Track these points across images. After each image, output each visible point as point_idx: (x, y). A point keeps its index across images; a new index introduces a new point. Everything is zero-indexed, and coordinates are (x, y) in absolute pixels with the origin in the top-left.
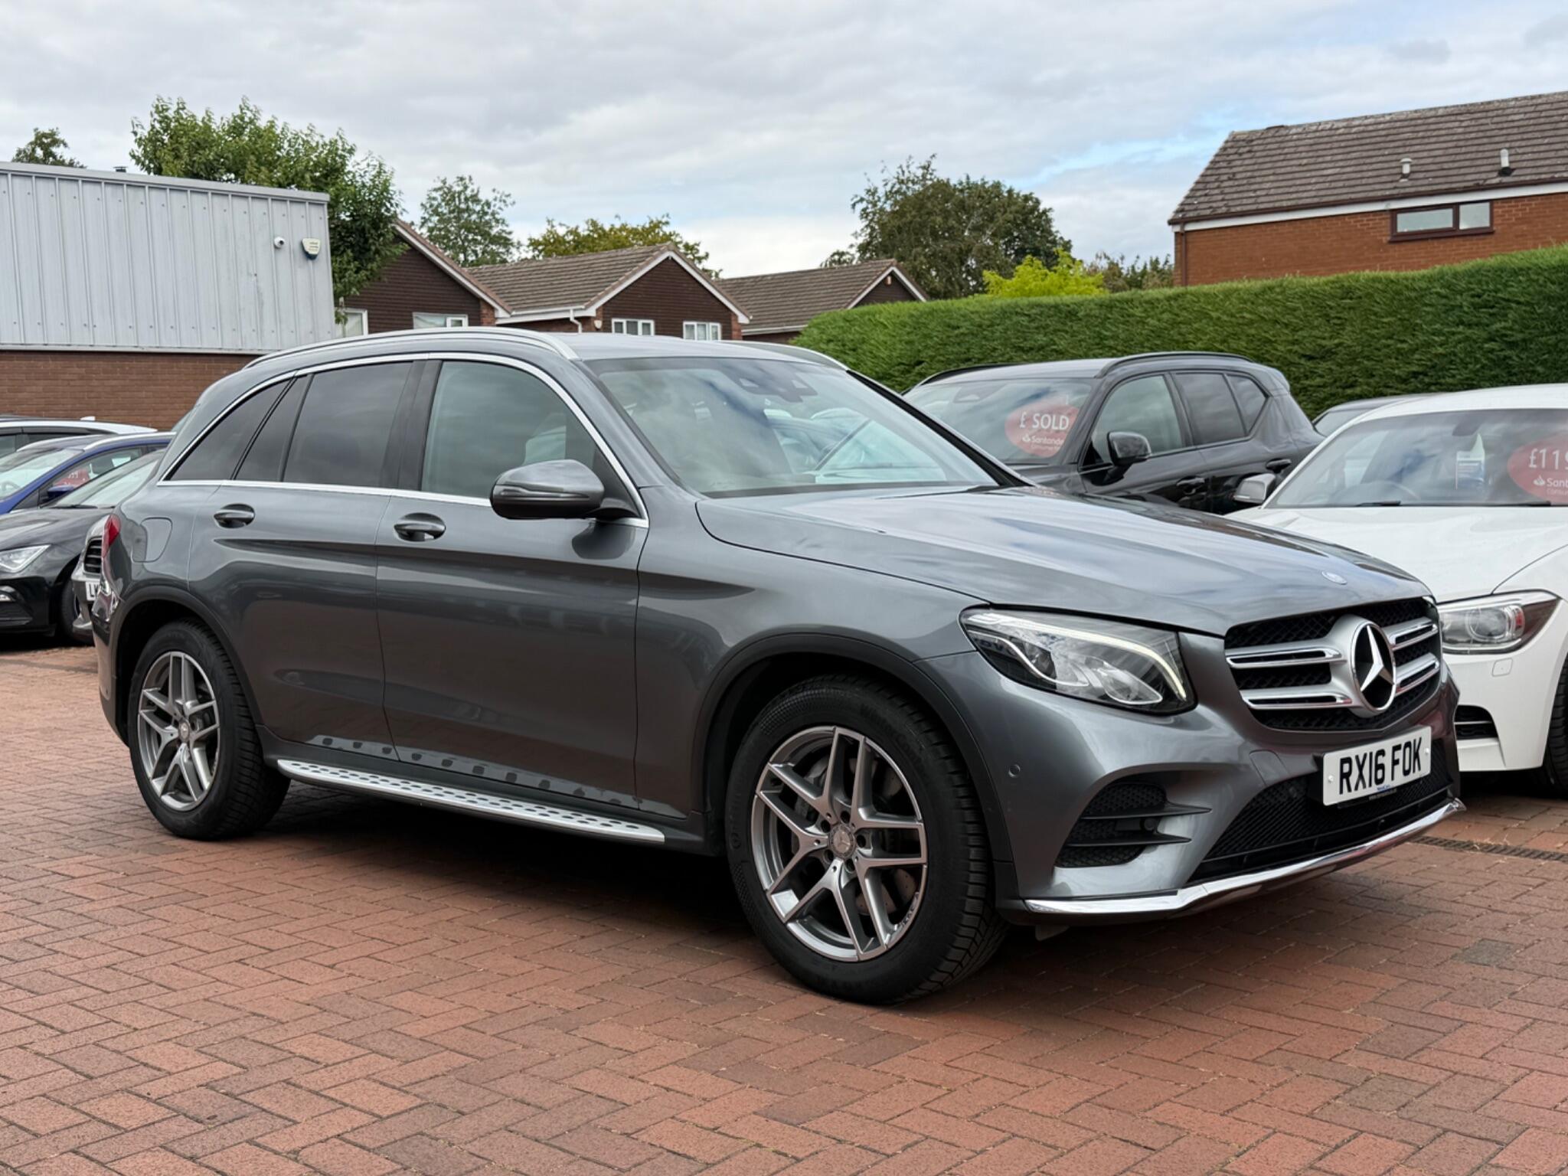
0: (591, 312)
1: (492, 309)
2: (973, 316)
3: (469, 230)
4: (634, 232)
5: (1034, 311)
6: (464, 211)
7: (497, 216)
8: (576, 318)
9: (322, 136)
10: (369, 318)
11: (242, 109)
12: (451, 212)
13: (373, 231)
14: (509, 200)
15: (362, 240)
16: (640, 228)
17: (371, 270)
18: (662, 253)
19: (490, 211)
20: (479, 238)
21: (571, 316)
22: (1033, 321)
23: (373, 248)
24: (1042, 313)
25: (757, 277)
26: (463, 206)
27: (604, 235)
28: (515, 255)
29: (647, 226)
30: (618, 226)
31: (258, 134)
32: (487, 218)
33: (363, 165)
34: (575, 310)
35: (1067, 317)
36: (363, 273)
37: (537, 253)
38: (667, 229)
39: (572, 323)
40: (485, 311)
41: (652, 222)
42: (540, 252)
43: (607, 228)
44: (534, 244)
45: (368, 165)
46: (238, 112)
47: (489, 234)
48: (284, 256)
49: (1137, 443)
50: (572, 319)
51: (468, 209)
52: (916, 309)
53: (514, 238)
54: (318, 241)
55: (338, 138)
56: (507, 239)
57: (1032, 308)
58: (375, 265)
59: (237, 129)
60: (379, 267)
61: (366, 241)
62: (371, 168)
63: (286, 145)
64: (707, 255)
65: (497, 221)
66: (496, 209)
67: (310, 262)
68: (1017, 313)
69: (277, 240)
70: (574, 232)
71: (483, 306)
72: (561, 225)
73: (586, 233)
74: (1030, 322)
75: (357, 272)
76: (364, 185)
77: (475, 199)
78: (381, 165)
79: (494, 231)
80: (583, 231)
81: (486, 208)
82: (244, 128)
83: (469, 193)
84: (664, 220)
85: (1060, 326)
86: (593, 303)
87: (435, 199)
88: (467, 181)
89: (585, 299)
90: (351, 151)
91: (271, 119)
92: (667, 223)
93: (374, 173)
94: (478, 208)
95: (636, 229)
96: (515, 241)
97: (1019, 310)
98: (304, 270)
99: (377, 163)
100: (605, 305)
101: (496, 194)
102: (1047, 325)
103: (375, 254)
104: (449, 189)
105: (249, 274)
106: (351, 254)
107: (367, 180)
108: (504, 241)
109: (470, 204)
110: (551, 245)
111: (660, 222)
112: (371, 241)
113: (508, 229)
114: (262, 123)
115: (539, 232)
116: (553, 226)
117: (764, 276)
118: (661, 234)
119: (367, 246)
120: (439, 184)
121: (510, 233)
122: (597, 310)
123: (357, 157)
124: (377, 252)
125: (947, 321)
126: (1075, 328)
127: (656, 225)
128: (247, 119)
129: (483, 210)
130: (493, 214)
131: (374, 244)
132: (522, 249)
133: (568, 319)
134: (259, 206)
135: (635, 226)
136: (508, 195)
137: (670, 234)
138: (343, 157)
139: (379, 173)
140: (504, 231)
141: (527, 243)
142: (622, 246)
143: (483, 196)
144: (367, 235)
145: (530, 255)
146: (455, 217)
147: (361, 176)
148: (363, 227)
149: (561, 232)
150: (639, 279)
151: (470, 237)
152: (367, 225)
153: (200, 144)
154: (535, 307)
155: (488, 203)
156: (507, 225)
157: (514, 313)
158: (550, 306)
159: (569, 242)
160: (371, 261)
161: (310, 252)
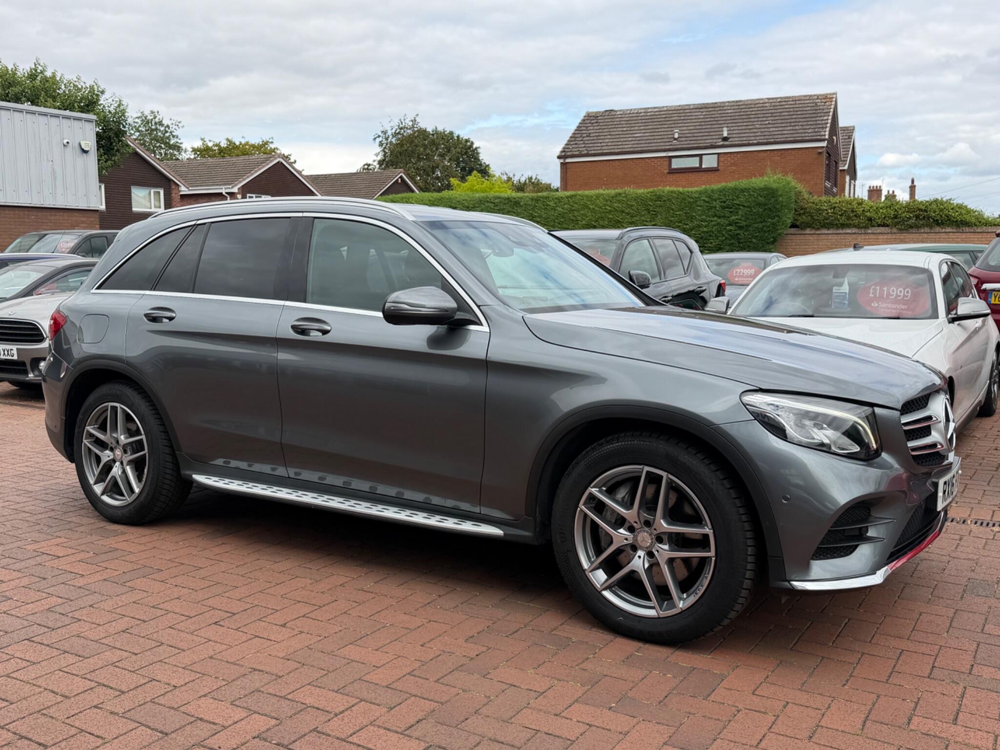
0: (235, 190)
1: (178, 185)
2: (464, 202)
3: (157, 141)
4: (253, 146)
5: (496, 201)
6: (153, 130)
7: (173, 133)
8: (226, 193)
9: (85, 83)
10: (105, 189)
11: (35, 65)
12: (146, 131)
13: (115, 139)
14: (180, 125)
15: (109, 143)
16: (256, 144)
17: (114, 160)
18: (276, 159)
19: (169, 131)
20: (163, 146)
21: (224, 191)
22: (496, 206)
23: (116, 148)
24: (501, 202)
25: (326, 175)
26: (153, 127)
27: (236, 147)
28: (184, 156)
29: (261, 143)
30: (243, 142)
31: (46, 80)
32: (167, 135)
33: (110, 100)
34: (225, 188)
35: (514, 205)
36: (109, 162)
37: (196, 155)
38: (272, 146)
39: (224, 195)
40: (173, 187)
41: (263, 141)
42: (198, 155)
43: (238, 144)
44: (195, 150)
45: (113, 101)
46: (33, 67)
47: (169, 144)
48: (69, 150)
49: (645, 277)
50: (224, 193)
51: (156, 129)
52: (432, 197)
53: (183, 146)
55: (94, 84)
56: (179, 147)
57: (496, 199)
58: (116, 158)
59: (33, 76)
60: (119, 159)
61: (111, 144)
62: (114, 102)
63: (63, 87)
64: (295, 161)
65: (174, 136)
66: (173, 130)
67: (85, 155)
68: (488, 202)
69: (65, 141)
70: (218, 145)
71: (172, 183)
72: (210, 141)
73: (225, 146)
74: (494, 206)
75: (106, 162)
76: (110, 112)
77: (160, 123)
78: (120, 101)
79: (172, 142)
80: (224, 144)
81: (167, 129)
82: (37, 76)
83: (157, 120)
84: (270, 141)
85: (510, 209)
86: (236, 185)
87: (137, 123)
88: (156, 113)
89: (231, 182)
90: (103, 92)
91: (54, 71)
92: (272, 142)
93: (116, 105)
94: (162, 129)
95: (254, 145)
96: (184, 148)
97: (488, 200)
98: (81, 159)
99: (118, 100)
100: (243, 186)
101: (172, 121)
102: (504, 209)
103: (116, 151)
104: (146, 117)
105: (48, 161)
106: (102, 151)
107: (112, 109)
108: (177, 148)
109: (158, 126)
110: (204, 152)
111: (268, 142)
112: (114, 144)
113: (179, 141)
114: (48, 74)
115: (198, 144)
116: (205, 141)
117: (330, 175)
118: (269, 148)
119: (112, 147)
120: (140, 115)
121: (181, 143)
122: (239, 189)
123: (107, 95)
124: (118, 150)
125: (449, 203)
126: (519, 211)
127: (266, 143)
128: (39, 71)
129: (165, 130)
130: (171, 132)
131: (116, 146)
132: (187, 153)
133: (222, 193)
134: (54, 121)
135: (253, 143)
136: (180, 122)
137: (275, 149)
138: (97, 95)
139: (119, 106)
140: (177, 142)
141: (191, 150)
142: (247, 154)
143: (165, 122)
144: (112, 141)
145: (192, 157)
146: (149, 133)
147: (108, 106)
148: (110, 137)
149: (210, 144)
150: (263, 173)
151: (158, 145)
152: (113, 135)
153: (9, 83)
154: (201, 186)
155: (168, 126)
156: (180, 139)
157: (190, 188)
158: (211, 185)
159: (215, 150)
160: (115, 155)
161: (85, 149)
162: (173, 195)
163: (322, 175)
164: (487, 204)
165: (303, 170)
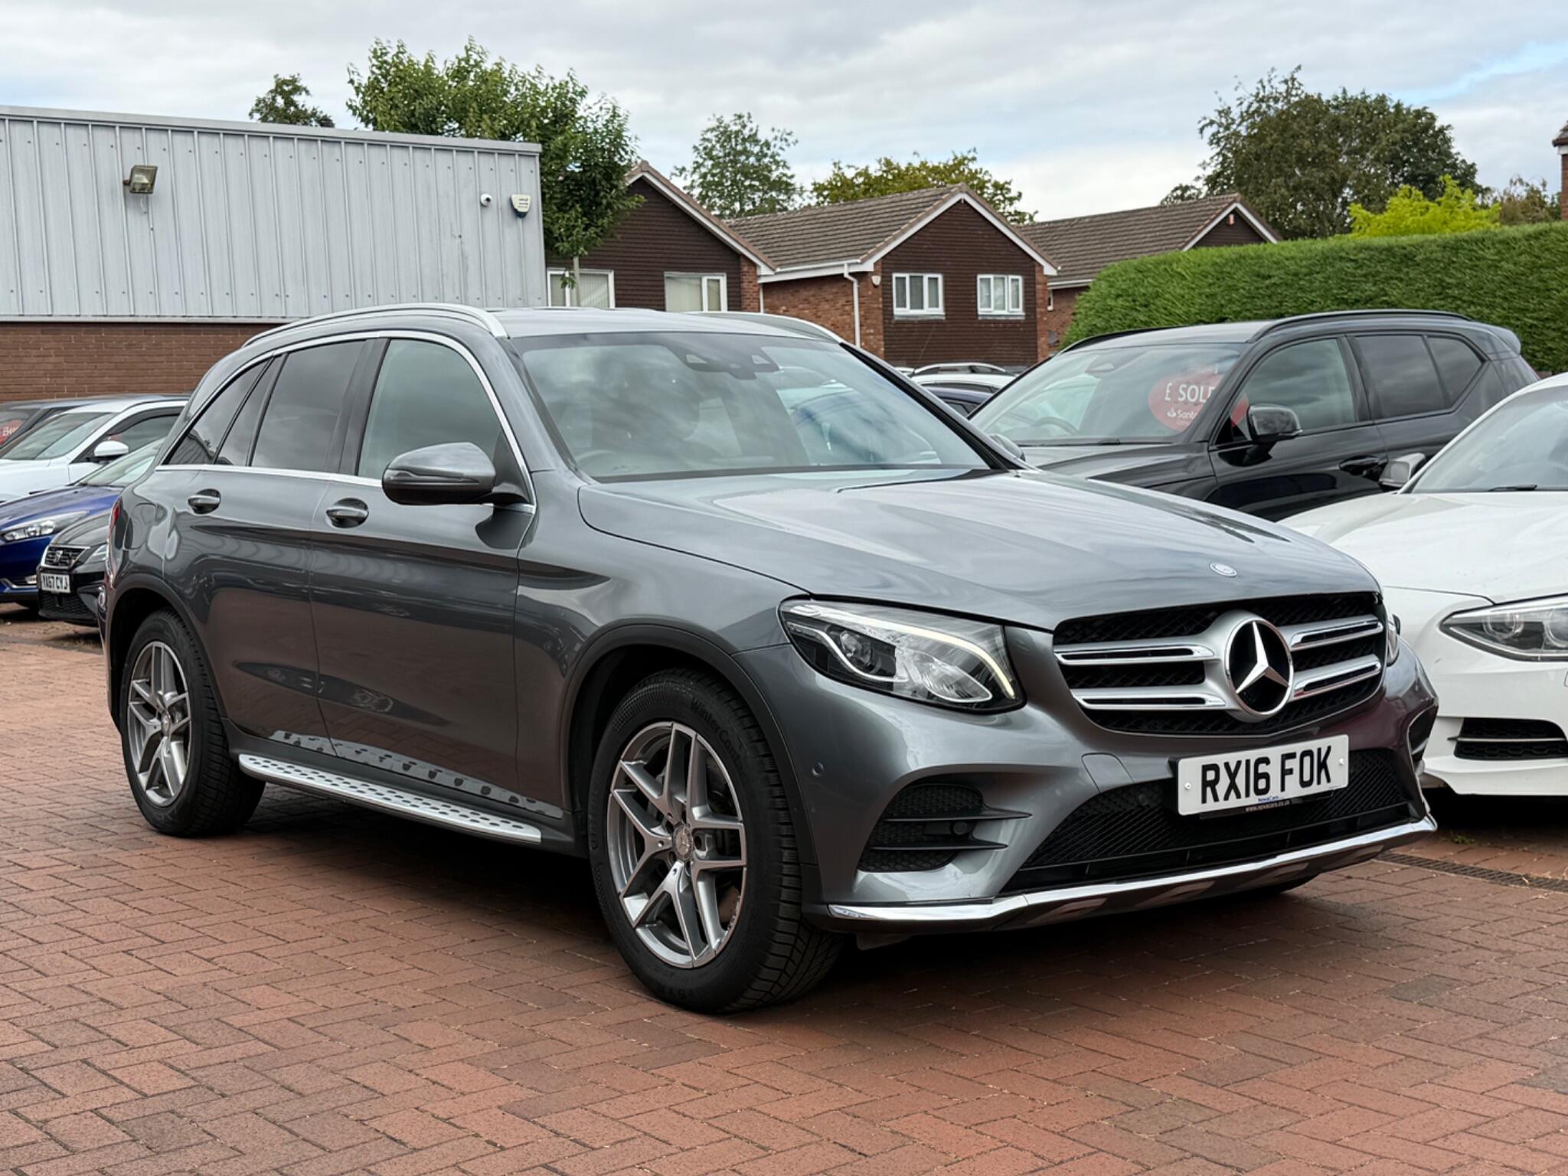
0: (868, 267)
1: (754, 265)
2: (1287, 263)
3: (747, 176)
4: (935, 170)
5: (1361, 255)
6: (741, 153)
7: (777, 158)
8: (851, 274)
9: (552, 78)
10: (615, 280)
11: (467, 50)
12: (726, 155)
13: (604, 183)
14: (791, 139)
15: (593, 193)
16: (942, 166)
17: (602, 226)
18: (953, 195)
19: (769, 153)
20: (757, 183)
21: (845, 271)
22: (1361, 267)
23: (604, 202)
24: (1372, 257)
25: (1073, 220)
26: (739, 148)
27: (900, 176)
28: (798, 202)
29: (951, 163)
30: (916, 164)
31: (483, 78)
32: (766, 160)
33: (596, 109)
34: (849, 265)
35: (1402, 262)
36: (592, 230)
37: (821, 199)
38: (973, 166)
39: (846, 279)
40: (745, 269)
41: (956, 158)
42: (825, 198)
43: (903, 167)
44: (818, 189)
45: (601, 108)
46: (463, 55)
47: (767, 178)
48: (491, 215)
49: (1284, 418)
50: (846, 275)
51: (745, 151)
52: (1221, 256)
53: (797, 182)
54: (529, 197)
55: (568, 79)
56: (788, 184)
57: (1360, 252)
58: (606, 221)
59: (460, 74)
60: (610, 222)
61: (597, 194)
62: (604, 111)
63: (512, 89)
64: (1020, 195)
65: (777, 163)
66: (776, 150)
67: (520, 220)
68: (1341, 258)
69: (484, 197)
70: (865, 173)
71: (743, 263)
72: (849, 167)
73: (879, 174)
74: (1356, 269)
75: (585, 229)
76: (596, 131)
77: (753, 138)
78: (614, 108)
79: (774, 176)
80: (875, 170)
81: (765, 149)
82: (469, 72)
83: (746, 132)
84: (970, 156)
85: (1393, 273)
86: (870, 256)
87: (708, 140)
88: (745, 119)
89: (860, 251)
90: (583, 94)
91: (499, 61)
92: (974, 159)
93: (607, 117)
94: (756, 149)
95: (938, 167)
96: (798, 186)
97: (1343, 254)
98: (512, 230)
99: (610, 106)
100: (884, 258)
101: (776, 133)
102: (1378, 272)
103: (606, 208)
104: (726, 128)
105: (453, 236)
106: (580, 210)
107: (599, 125)
108: (785, 186)
109: (748, 145)
110: (839, 190)
111: (965, 158)
112: (602, 194)
113: (789, 173)
114: (488, 66)
115: (824, 175)
116: (840, 169)
117: (1081, 219)
118: (967, 171)
119: (598, 199)
120: (715, 124)
121: (792, 177)
122: (875, 264)
123: (589, 100)
124: (609, 206)
125: (1257, 269)
126: (1411, 276)
127: (961, 162)
128: (472, 62)
129: (762, 151)
130: (773, 156)
131: (605, 197)
132: (805, 195)
133: (842, 275)
134: (464, 160)
135: (936, 164)
136: (789, 134)
137: (976, 172)
138: (571, 100)
139: (615, 115)
140: (785, 175)
141: (811, 188)
142: (920, 187)
143: (762, 137)
144: (599, 188)
145: (813, 202)
146: (731, 161)
147: (592, 121)
148: (594, 179)
149: (849, 174)
150: (926, 226)
151: (747, 183)
152: (599, 176)
153: (416, 91)
154: (804, 263)
155: (767, 144)
156: (788, 168)
157: (778, 270)
158: (822, 261)
159: (858, 186)
160: (602, 216)
161: (520, 210)
162: (745, 285)
163: (1063, 221)
164: (1338, 265)
165: (1036, 212)
